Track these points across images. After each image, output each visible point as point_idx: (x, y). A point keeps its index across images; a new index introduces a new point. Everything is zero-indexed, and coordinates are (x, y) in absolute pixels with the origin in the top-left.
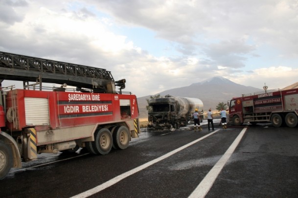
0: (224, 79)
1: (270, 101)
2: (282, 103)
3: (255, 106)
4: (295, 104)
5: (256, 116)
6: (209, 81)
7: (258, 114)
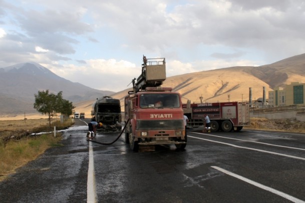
0: (41, 67)
1: (209, 110)
2: (220, 112)
3: (194, 113)
4: (231, 114)
5: (194, 122)
6: (17, 68)
7: (196, 120)
